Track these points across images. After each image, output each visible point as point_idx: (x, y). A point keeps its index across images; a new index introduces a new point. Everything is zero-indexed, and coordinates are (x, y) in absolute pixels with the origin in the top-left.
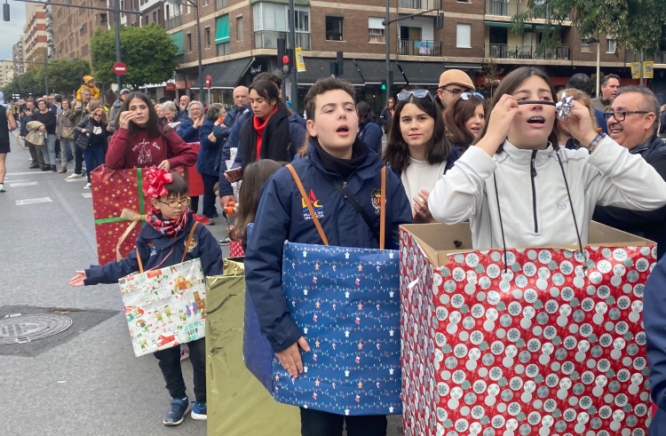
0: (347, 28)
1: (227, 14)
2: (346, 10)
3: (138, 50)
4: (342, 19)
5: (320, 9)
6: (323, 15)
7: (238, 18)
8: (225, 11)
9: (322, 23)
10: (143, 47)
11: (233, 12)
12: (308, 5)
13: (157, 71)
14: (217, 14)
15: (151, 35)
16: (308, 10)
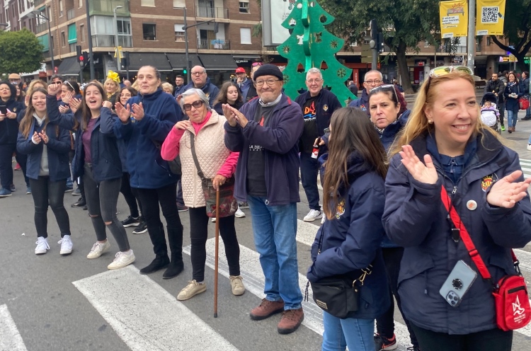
0: (159, 32)
1: (75, 23)
2: (158, 20)
3: (13, 49)
4: (155, 25)
5: (138, 19)
6: (141, 23)
7: (82, 26)
8: (74, 20)
9: (140, 29)
10: (16, 46)
11: (78, 22)
12: (129, 17)
13: (28, 64)
14: (68, 23)
15: (22, 38)
16: (130, 20)
